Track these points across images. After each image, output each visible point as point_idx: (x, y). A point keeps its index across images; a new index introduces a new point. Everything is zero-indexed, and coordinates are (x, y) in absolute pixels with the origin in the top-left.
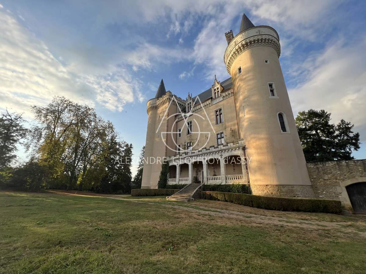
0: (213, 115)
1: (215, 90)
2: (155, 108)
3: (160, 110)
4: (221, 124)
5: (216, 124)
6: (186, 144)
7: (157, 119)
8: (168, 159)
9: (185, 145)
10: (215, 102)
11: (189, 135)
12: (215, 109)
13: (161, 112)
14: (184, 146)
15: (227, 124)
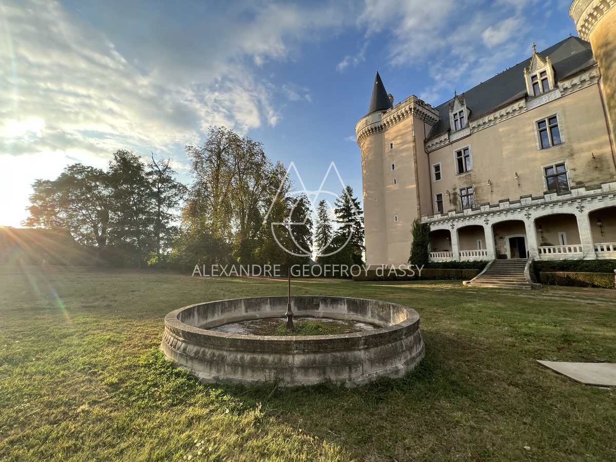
0: (533, 130)
1: (534, 77)
2: (379, 130)
3: (390, 134)
4: (556, 148)
5: (541, 149)
6: (458, 191)
7: (386, 149)
8: (425, 219)
9: (455, 194)
10: (536, 103)
11: (463, 175)
12: (536, 117)
13: (397, 137)
14: (452, 197)
15: (576, 146)
